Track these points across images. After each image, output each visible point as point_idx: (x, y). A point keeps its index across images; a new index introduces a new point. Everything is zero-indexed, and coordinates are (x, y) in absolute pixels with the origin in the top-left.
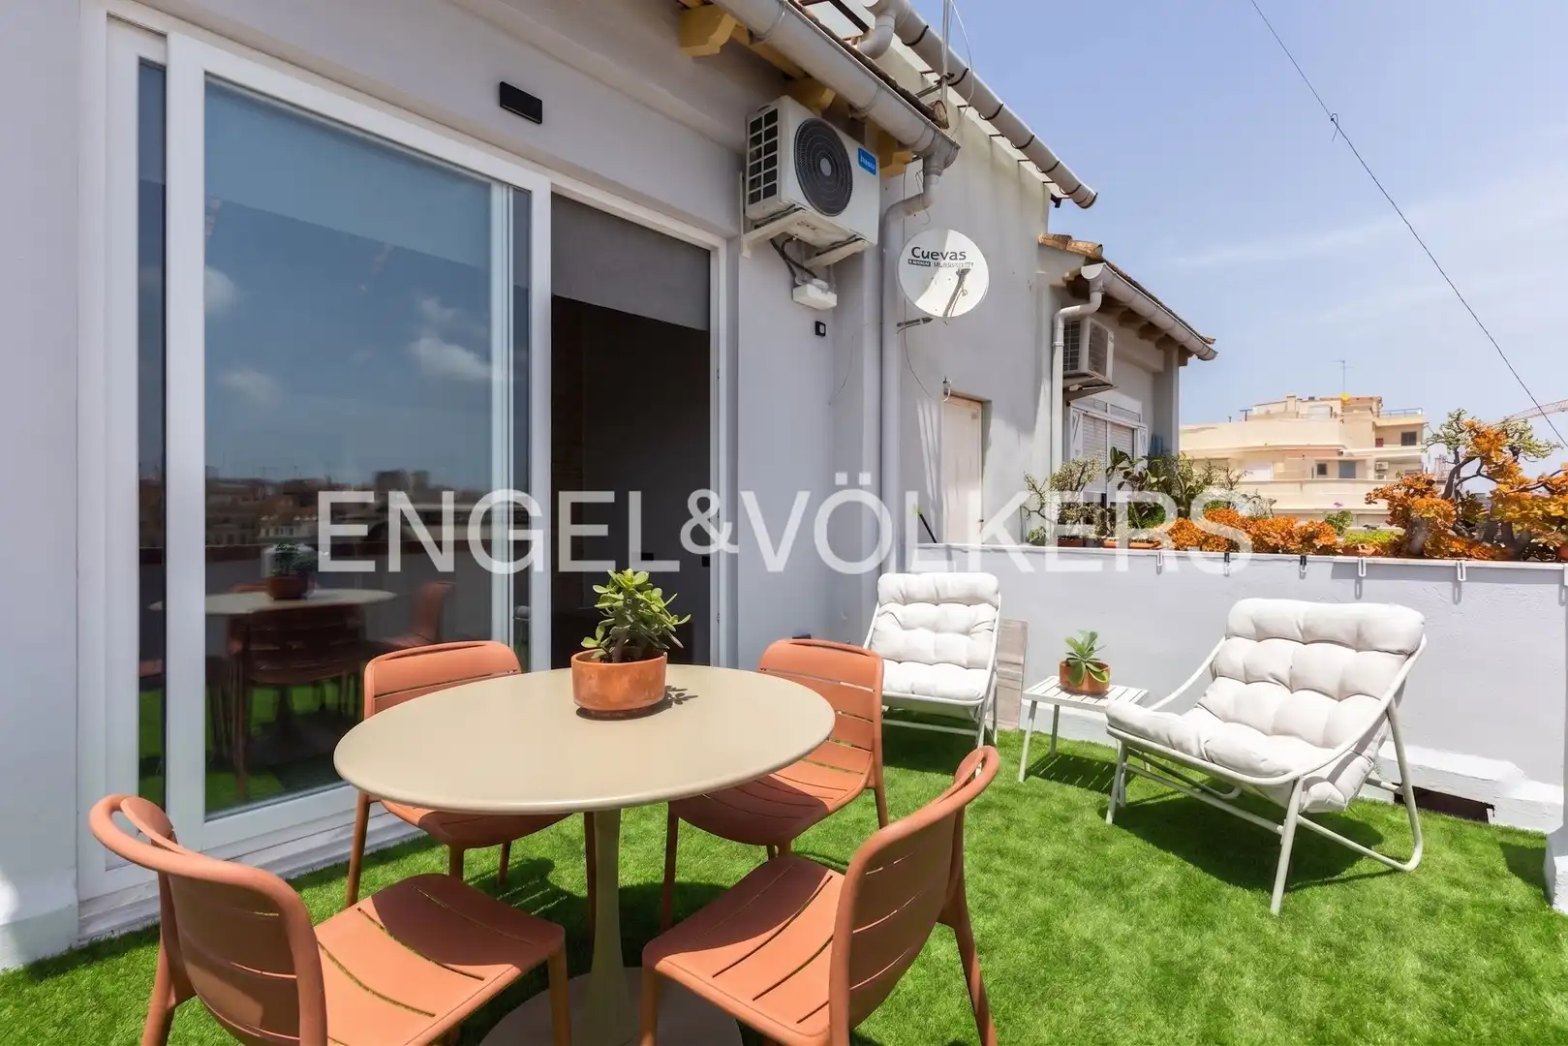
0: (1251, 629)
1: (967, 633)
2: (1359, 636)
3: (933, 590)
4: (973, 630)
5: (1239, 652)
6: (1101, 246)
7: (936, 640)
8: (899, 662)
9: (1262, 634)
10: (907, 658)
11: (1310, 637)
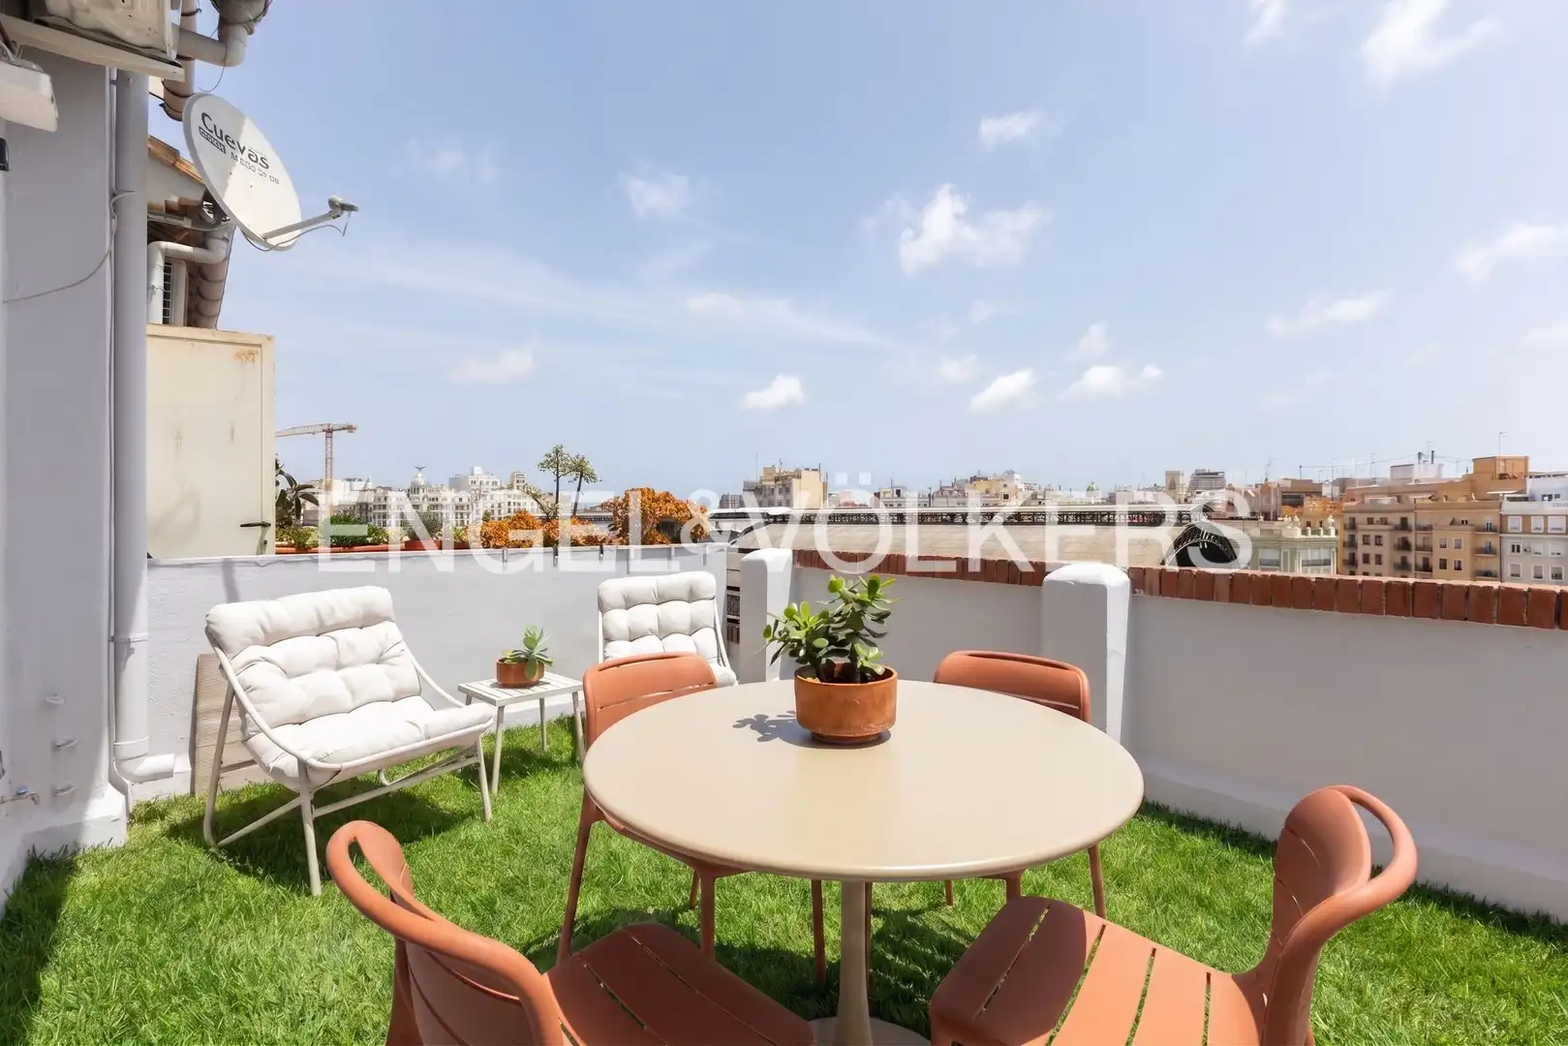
0: (623, 601)
1: (379, 660)
2: (692, 592)
3: (315, 617)
4: (387, 654)
5: (620, 619)
7: (345, 679)
8: (300, 724)
9: (629, 603)
10: (313, 714)
11: (661, 599)
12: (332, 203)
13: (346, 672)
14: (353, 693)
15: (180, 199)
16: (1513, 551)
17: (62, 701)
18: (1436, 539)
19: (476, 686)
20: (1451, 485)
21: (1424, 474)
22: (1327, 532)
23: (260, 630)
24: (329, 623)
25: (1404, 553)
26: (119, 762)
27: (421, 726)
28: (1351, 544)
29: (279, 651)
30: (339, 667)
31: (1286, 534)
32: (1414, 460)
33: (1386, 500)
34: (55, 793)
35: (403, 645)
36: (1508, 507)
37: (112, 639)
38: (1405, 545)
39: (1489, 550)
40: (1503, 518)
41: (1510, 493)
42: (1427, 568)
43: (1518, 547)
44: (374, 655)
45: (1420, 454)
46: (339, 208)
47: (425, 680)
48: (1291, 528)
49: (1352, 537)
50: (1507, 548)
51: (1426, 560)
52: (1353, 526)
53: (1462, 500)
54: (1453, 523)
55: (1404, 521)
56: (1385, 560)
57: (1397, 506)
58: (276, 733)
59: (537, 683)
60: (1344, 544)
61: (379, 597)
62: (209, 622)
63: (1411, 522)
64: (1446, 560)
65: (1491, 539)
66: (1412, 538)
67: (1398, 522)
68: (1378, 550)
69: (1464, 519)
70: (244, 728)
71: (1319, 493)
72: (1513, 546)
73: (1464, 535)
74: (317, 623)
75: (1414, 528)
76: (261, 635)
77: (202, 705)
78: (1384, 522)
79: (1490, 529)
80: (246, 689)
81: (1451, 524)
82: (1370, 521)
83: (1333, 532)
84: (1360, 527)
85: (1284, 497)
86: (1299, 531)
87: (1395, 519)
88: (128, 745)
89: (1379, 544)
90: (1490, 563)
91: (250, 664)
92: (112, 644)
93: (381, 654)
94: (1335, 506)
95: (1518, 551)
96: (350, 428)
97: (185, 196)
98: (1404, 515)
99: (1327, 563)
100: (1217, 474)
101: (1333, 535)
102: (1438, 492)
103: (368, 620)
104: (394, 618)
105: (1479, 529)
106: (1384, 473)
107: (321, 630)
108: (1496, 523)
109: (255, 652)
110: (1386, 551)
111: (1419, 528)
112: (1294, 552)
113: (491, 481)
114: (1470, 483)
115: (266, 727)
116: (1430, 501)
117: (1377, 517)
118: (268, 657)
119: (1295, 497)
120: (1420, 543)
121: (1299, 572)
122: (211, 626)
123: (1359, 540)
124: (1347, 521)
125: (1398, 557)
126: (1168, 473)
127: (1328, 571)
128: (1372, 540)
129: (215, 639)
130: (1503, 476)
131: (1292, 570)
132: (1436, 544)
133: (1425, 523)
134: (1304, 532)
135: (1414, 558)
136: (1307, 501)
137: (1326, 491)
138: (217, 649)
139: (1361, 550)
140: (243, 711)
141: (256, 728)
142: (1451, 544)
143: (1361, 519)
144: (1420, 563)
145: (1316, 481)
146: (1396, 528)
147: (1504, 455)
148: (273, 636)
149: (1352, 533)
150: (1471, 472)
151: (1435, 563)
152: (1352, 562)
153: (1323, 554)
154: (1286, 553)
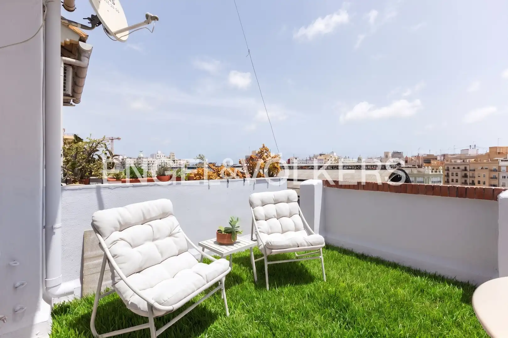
0: (261, 203)
1: (171, 235)
2: (288, 199)
3: (142, 215)
4: (173, 232)
5: (261, 211)
6: (88, 36)
7: (157, 246)
8: (139, 272)
9: (264, 204)
10: (145, 267)
11: (276, 202)
12: (147, 16)
13: (157, 242)
14: (161, 253)
15: (71, 40)
16: (503, 178)
17: (18, 264)
18: (476, 174)
19: (205, 243)
20: (481, 156)
21: (472, 153)
22: (439, 172)
23: (118, 224)
24: (148, 218)
25: (466, 179)
26: (47, 289)
27: (204, 276)
28: (448, 175)
29: (127, 233)
30: (154, 240)
31: (426, 173)
32: (469, 148)
33: (459, 161)
34: (15, 311)
35: (179, 228)
36: (501, 164)
37: (44, 227)
38: (466, 176)
39: (495, 178)
40: (499, 167)
41: (502, 159)
42: (473, 183)
43: (505, 177)
44: (168, 233)
45: (470, 146)
46: (150, 19)
47: (190, 244)
48: (427, 170)
49: (448, 174)
50: (501, 177)
51: (473, 181)
52: (448, 170)
53: (485, 161)
54: (482, 169)
55: (466, 168)
56: (459, 181)
57: (463, 163)
58: (129, 280)
59: (235, 243)
60: (445, 176)
61: (166, 203)
62: (93, 221)
63: (468, 168)
64: (480, 181)
65: (496, 174)
66: (469, 174)
67: (464, 168)
68: (457, 178)
69: (486, 168)
70: (113, 277)
71: (436, 159)
72: (503, 176)
73: (486, 173)
74: (143, 219)
75: (469, 170)
76: (118, 226)
77: (86, 255)
78: (458, 168)
79: (495, 170)
80: (114, 256)
81: (481, 169)
82: (454, 168)
83: (441, 171)
84: (450, 170)
85: (424, 160)
86: (430, 171)
87: (462, 167)
88: (53, 280)
89: (457, 176)
90: (494, 182)
91: (114, 242)
92: (44, 230)
93: (171, 233)
94: (442, 163)
95: (505, 178)
96: (118, 139)
97: (72, 39)
98: (466, 166)
99: (440, 182)
100: (400, 153)
101: (442, 173)
102: (478, 158)
103: (164, 215)
104: (173, 213)
105: (491, 171)
106: (458, 152)
107: (144, 221)
108: (497, 169)
109: (116, 235)
110: (459, 178)
111: (470, 170)
112: (429, 178)
113: (164, 156)
114: (488, 155)
115: (124, 277)
116: (475, 162)
117: (456, 167)
118: (122, 237)
119: (428, 160)
120: (471, 175)
121: (430, 184)
122: (95, 223)
123: (450, 174)
124: (446, 168)
125: (463, 180)
126: (385, 153)
127: (440, 184)
128: (455, 174)
129: (96, 229)
130: (499, 153)
131: (428, 183)
132: (476, 176)
133: (472, 168)
134: (432, 172)
135: (469, 180)
136: (432, 162)
137: (439, 158)
138: (98, 234)
139: (451, 178)
140: (112, 268)
141: (119, 278)
142: (482, 175)
143: (451, 167)
144: (471, 182)
145: (435, 155)
146: (463, 170)
147: (500, 146)
148: (123, 226)
149: (448, 172)
150: (488, 151)
151: (476, 182)
152: (448, 182)
153: (439, 179)
154: (426, 179)
